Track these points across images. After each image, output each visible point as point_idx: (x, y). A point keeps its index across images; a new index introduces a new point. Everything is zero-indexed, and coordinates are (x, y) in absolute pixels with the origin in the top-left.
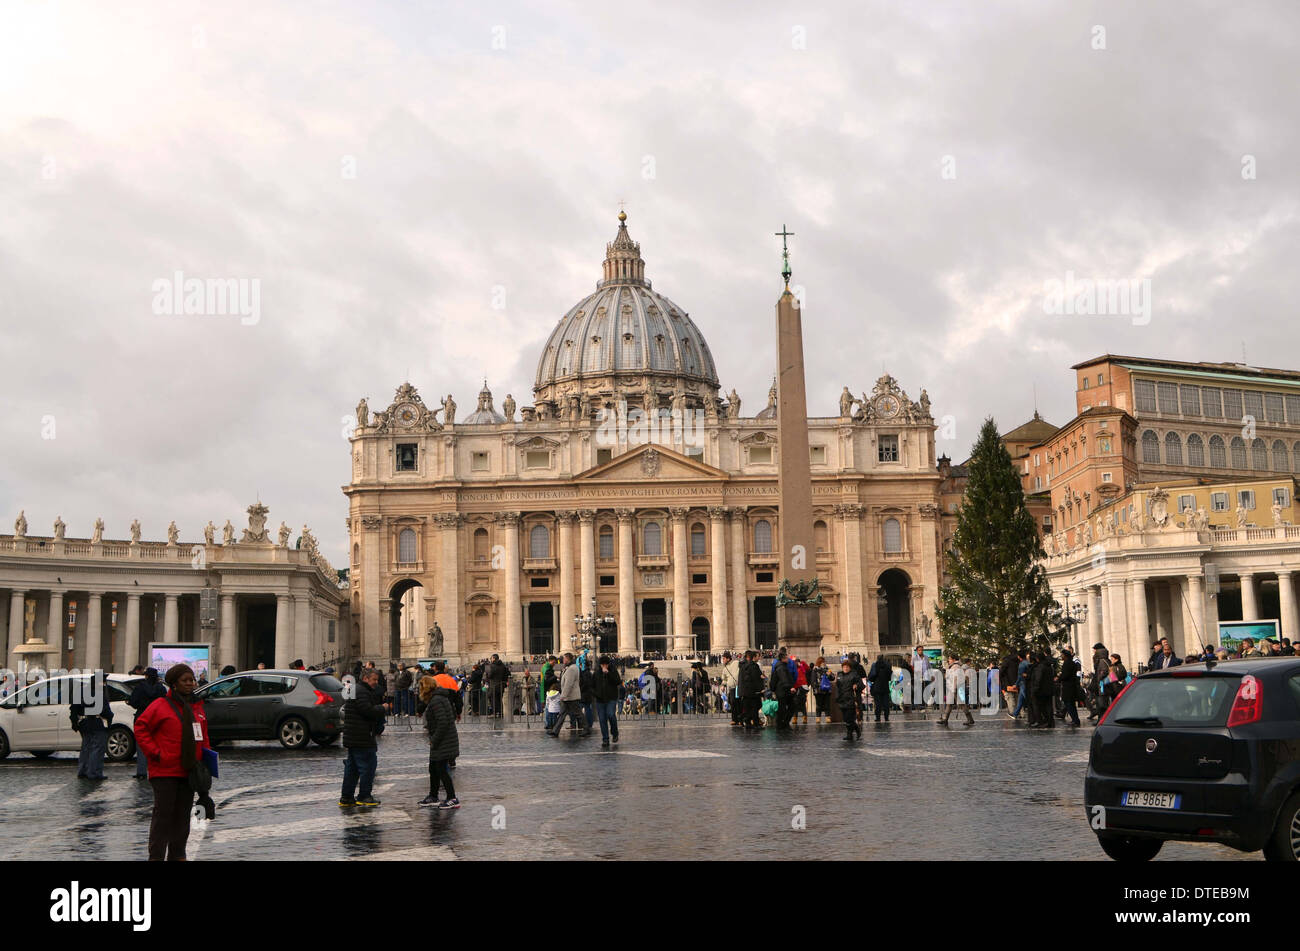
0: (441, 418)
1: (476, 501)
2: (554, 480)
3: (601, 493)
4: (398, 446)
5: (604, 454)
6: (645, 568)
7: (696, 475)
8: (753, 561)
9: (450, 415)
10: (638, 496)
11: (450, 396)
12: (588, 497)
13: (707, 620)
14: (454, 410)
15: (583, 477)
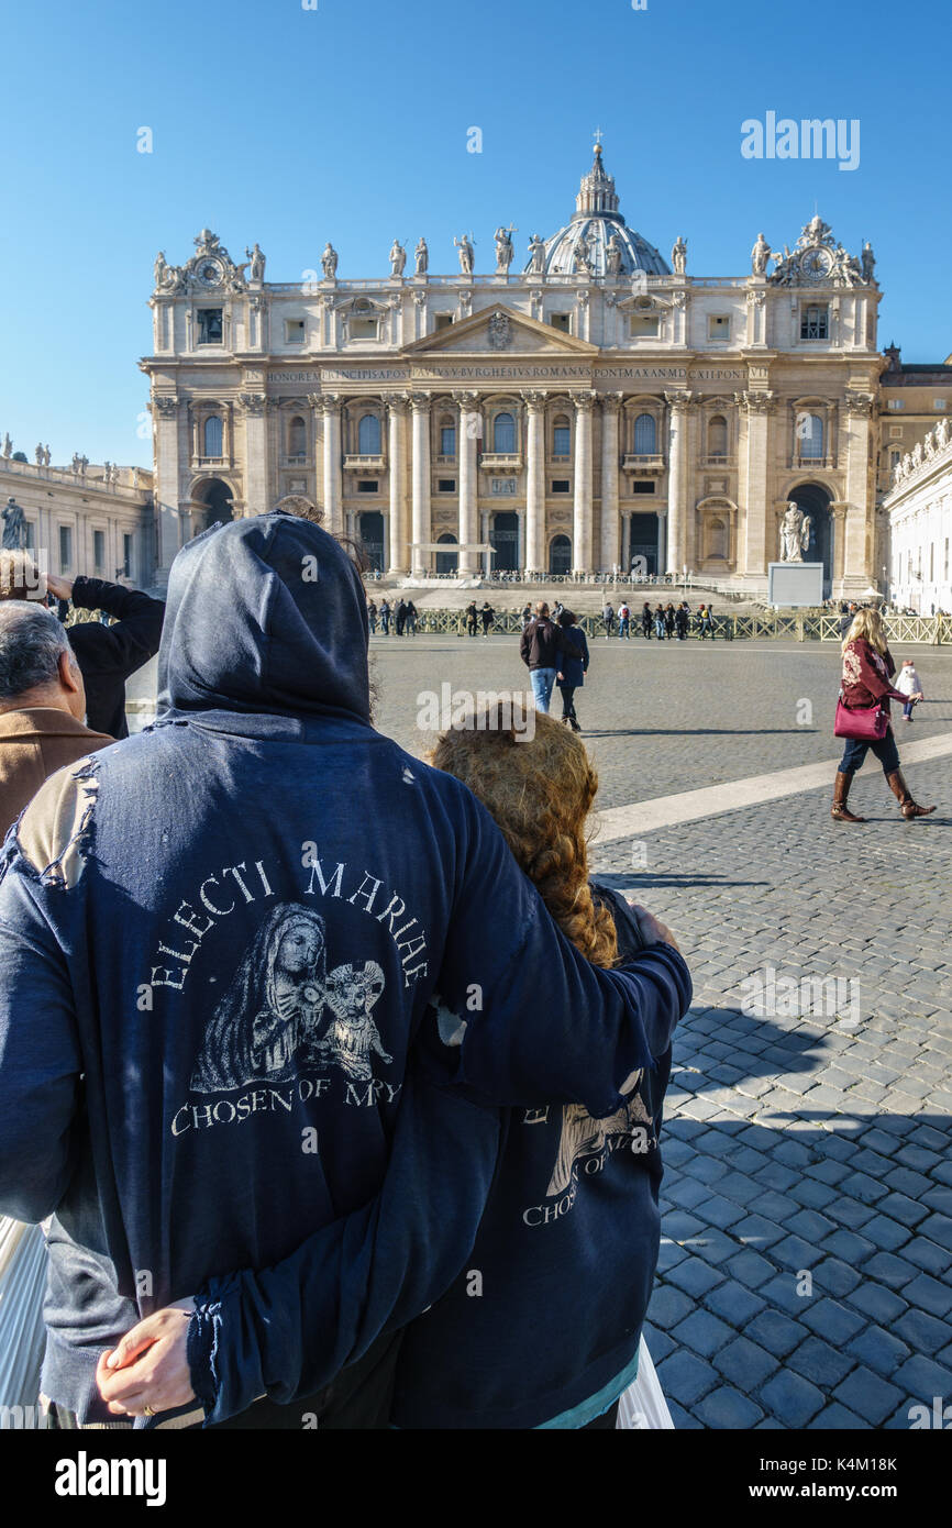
0: (248, 274)
4: (200, 311)
5: (444, 321)
6: (492, 471)
8: (628, 466)
9: (259, 272)
11: (258, 246)
13: (568, 539)
14: (263, 265)
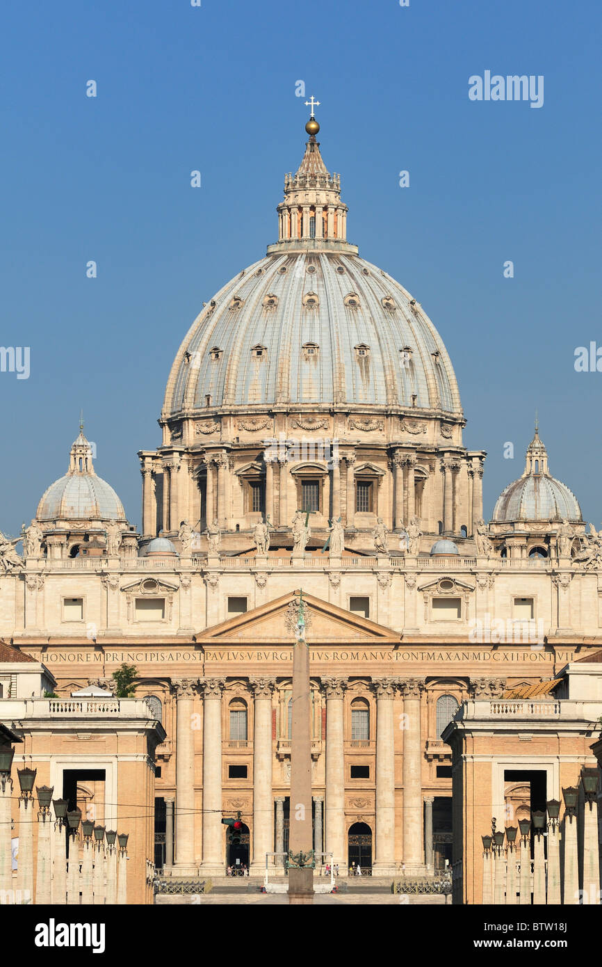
1: (67, 662)
2: (171, 637)
3: (231, 656)
7: (358, 635)
10: (280, 661)
12: (214, 661)
15: (208, 635)
